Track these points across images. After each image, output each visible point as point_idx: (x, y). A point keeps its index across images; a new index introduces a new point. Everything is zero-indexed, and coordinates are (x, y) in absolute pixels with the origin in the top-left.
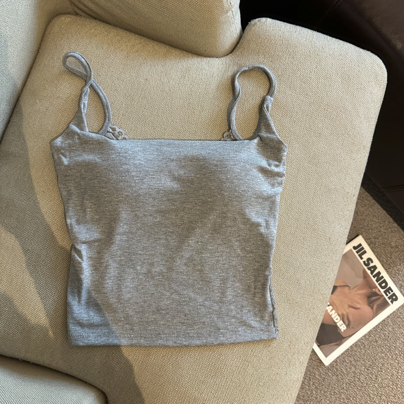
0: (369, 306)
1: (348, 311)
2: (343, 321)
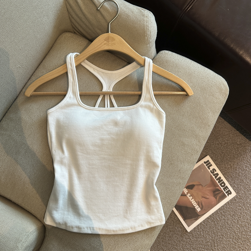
1: (202, 200)
2: (199, 206)
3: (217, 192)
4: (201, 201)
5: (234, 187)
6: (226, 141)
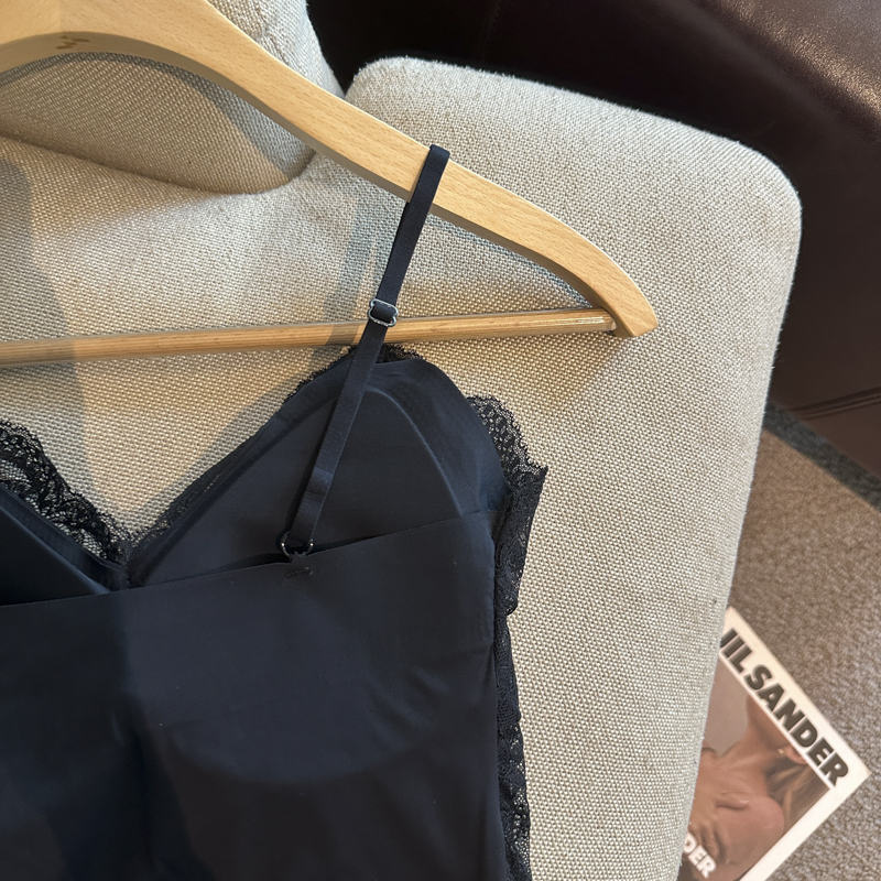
0: (772, 797)
3: (783, 775)
4: (715, 824)
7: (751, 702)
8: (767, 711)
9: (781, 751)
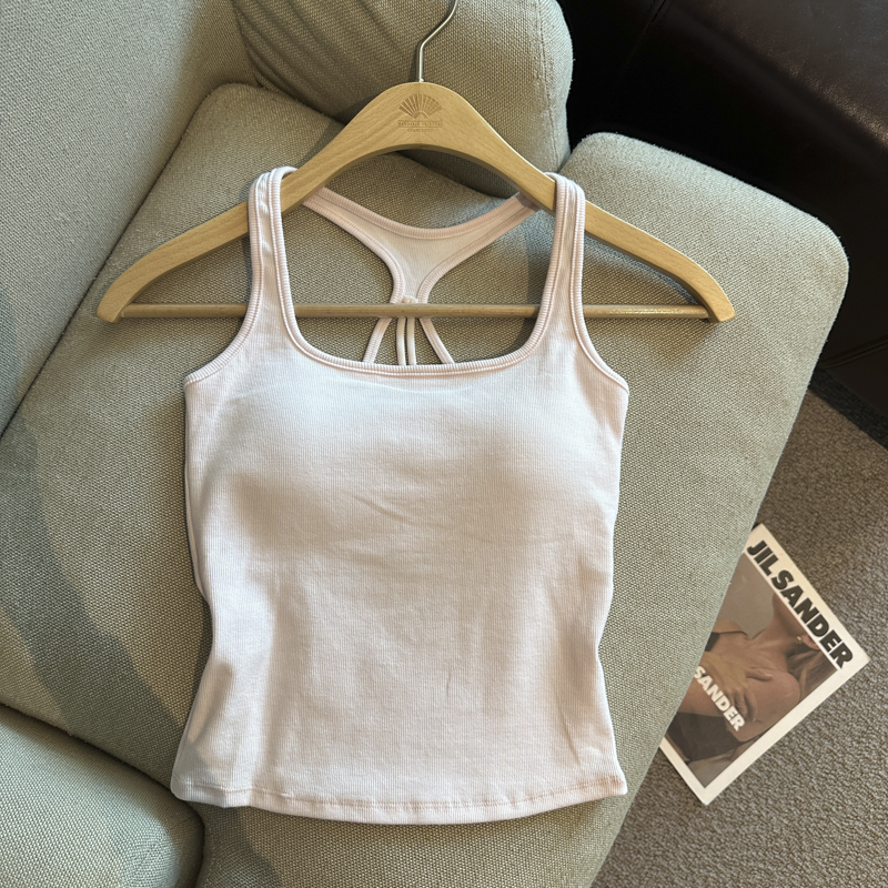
1: (746, 685)
2: (737, 709)
3: (801, 656)
4: (745, 690)
5: (860, 632)
6: (824, 470)
7: (776, 599)
8: (789, 607)
9: (799, 638)
